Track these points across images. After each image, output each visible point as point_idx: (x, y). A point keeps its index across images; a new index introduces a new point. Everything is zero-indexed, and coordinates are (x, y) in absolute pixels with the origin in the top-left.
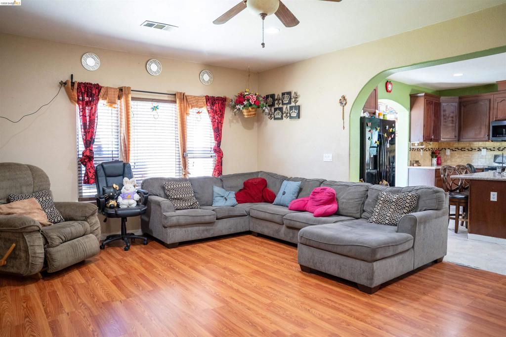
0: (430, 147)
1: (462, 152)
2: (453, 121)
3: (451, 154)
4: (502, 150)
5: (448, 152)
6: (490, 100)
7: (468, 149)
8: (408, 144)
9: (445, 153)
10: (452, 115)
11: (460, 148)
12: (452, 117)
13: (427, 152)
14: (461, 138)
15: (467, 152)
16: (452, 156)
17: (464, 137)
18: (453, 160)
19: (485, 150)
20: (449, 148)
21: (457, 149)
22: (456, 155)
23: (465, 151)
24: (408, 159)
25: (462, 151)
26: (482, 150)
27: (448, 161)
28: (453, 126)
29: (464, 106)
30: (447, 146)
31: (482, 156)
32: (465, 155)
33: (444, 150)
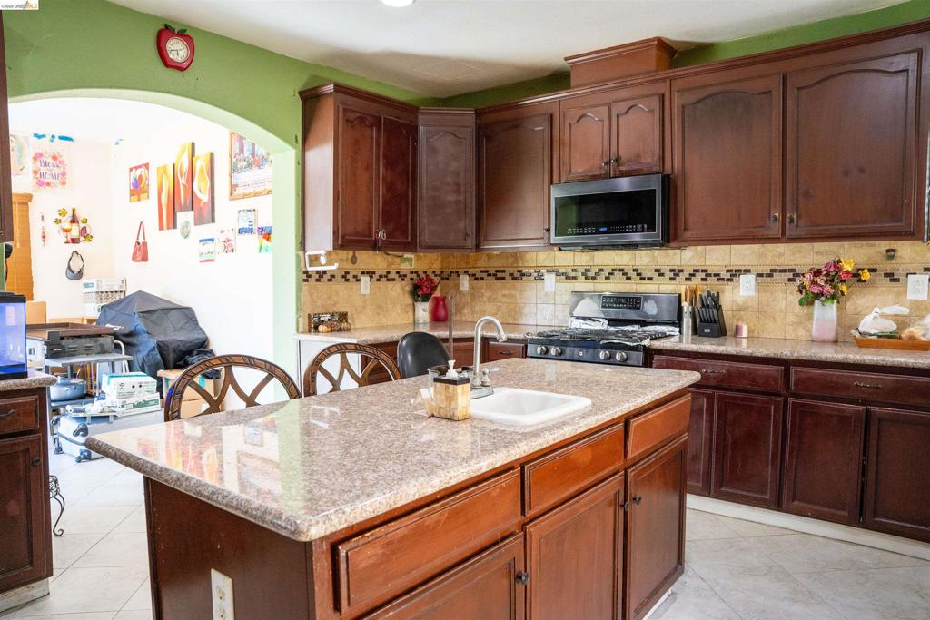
0: (405, 267)
1: (499, 283)
2: (458, 185)
3: (472, 288)
4: (594, 278)
5: (465, 283)
6: (552, 116)
7: (511, 275)
8: (298, 256)
9: (457, 286)
10: (454, 166)
11: (492, 272)
12: (457, 174)
13: (390, 284)
14: (482, 238)
15: (509, 282)
16: (474, 294)
17: (490, 238)
18: (477, 309)
19: (553, 276)
20: (466, 272)
21: (484, 275)
22: (483, 291)
23: (503, 278)
24: (299, 310)
25: (497, 279)
26: (547, 276)
27: (465, 311)
28: (458, 202)
29: (489, 139)
30: (464, 265)
31: (546, 294)
32: (504, 293)
33: (454, 276)
